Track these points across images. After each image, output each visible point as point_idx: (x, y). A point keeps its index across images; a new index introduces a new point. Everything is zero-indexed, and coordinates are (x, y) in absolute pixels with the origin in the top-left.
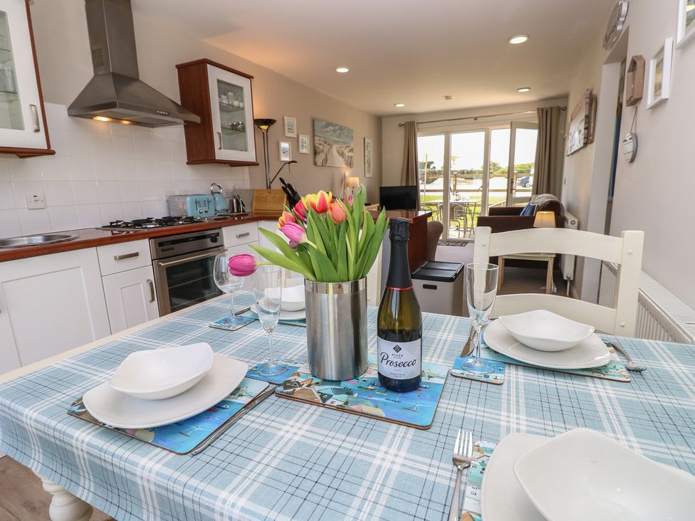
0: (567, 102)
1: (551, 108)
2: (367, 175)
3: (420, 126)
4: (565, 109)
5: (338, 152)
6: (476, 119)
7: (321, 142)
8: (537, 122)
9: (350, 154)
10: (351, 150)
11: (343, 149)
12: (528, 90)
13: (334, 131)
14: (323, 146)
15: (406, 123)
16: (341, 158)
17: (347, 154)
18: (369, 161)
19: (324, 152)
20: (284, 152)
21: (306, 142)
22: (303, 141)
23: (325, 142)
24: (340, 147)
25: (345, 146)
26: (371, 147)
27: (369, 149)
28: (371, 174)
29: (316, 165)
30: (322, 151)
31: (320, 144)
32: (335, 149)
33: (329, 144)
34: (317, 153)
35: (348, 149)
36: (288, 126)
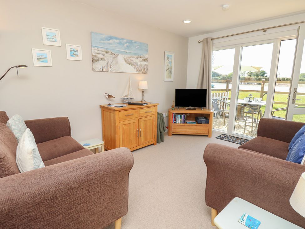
2: (166, 79)
3: (215, 41)
5: (125, 61)
6: (264, 30)
7: (100, 52)
9: (144, 63)
10: (146, 60)
11: (133, 59)
14: (104, 55)
15: (204, 39)
16: (130, 66)
17: (139, 63)
18: (170, 69)
19: (105, 61)
20: (41, 58)
21: (77, 51)
22: (72, 49)
23: (107, 52)
24: (128, 57)
25: (136, 57)
26: (173, 59)
27: (170, 60)
28: (172, 79)
29: (94, 71)
30: (102, 59)
31: (100, 54)
32: (121, 58)
33: (112, 54)
34: (93, 61)
35: (141, 59)
36: (47, 35)
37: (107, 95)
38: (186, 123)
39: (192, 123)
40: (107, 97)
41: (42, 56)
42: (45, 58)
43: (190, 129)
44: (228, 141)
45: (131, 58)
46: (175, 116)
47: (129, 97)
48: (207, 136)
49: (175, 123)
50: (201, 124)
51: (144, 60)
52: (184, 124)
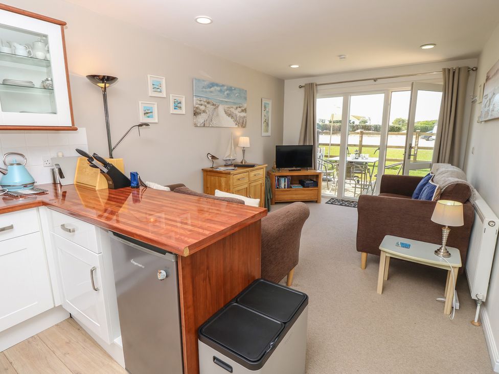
0: (478, 62)
1: (459, 69)
2: (264, 134)
3: (319, 87)
4: (476, 69)
5: (226, 113)
6: (375, 80)
7: (202, 102)
8: (442, 83)
9: (243, 114)
10: (244, 111)
11: (233, 110)
12: (432, 47)
13: (221, 91)
14: (206, 106)
15: (306, 84)
16: (230, 118)
17: (239, 114)
18: (267, 121)
19: (206, 113)
20: (147, 113)
21: (180, 103)
22: (176, 101)
23: (208, 103)
24: (228, 108)
25: (235, 107)
26: (270, 108)
27: (267, 110)
28: (269, 134)
29: (196, 126)
30: (204, 112)
31: (202, 105)
32: (221, 109)
33: (213, 105)
34: (196, 114)
35: (239, 110)
36: (153, 85)
37: (209, 156)
38: (291, 187)
39: (297, 187)
40: (210, 158)
41: (148, 110)
42: (151, 112)
43: (296, 194)
44: (341, 205)
45: (231, 109)
46: (278, 179)
47: (232, 158)
48: (316, 202)
49: (278, 188)
50: (309, 187)
51: (243, 111)
52: (288, 189)
